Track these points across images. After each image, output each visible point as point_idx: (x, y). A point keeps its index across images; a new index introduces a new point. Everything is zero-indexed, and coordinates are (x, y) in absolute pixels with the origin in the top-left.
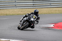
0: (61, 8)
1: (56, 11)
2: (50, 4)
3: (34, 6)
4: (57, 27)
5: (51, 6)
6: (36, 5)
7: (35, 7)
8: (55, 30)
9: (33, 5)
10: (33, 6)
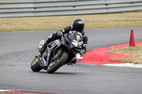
0: (98, 15)
2: (74, 6)
3: (37, 12)
4: (90, 59)
5: (76, 10)
6: (41, 10)
7: (38, 14)
8: (86, 66)
9: (35, 8)
10: (34, 12)
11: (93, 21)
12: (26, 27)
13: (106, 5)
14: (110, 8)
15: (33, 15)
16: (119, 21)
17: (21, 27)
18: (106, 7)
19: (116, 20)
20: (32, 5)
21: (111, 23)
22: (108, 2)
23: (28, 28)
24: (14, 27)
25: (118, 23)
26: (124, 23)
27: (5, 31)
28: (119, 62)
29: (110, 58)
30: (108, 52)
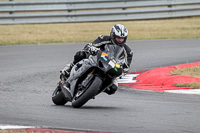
0: (158, 21)
1: (142, 30)
2: (124, 9)
3: (72, 16)
4: (147, 83)
5: (126, 14)
7: (73, 19)
8: (140, 94)
9: (69, 11)
10: (68, 16)
11: (150, 29)
12: (55, 37)
13: (170, 6)
14: (175, 11)
15: (65, 20)
16: (187, 29)
17: (49, 37)
18: (169, 9)
19: (183, 29)
20: (64, 7)
21: (177, 32)
22: (172, 3)
23: (59, 39)
24: (40, 37)
25: (186, 32)
26: (195, 32)
27: (27, 42)
28: (187, 87)
29: (175, 82)
30: (172, 73)
